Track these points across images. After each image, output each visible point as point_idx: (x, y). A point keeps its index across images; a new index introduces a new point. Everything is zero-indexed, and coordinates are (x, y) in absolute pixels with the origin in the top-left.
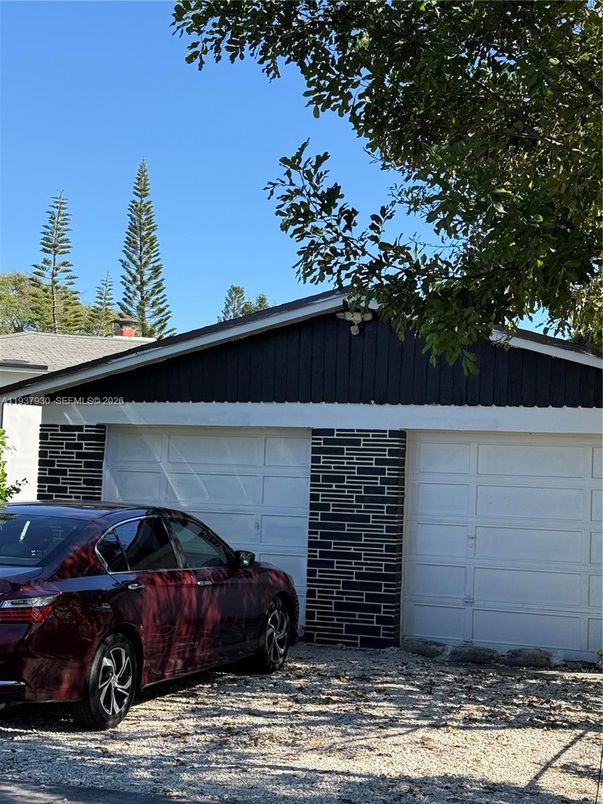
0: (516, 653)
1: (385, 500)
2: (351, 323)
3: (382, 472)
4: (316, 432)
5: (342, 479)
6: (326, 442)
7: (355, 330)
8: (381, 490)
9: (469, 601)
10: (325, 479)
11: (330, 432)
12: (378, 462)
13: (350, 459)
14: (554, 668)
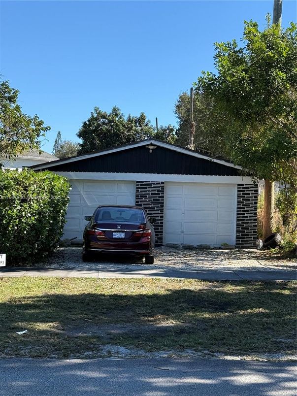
0: (201, 246)
1: (160, 203)
2: (149, 149)
3: (159, 194)
4: (137, 182)
5: (146, 197)
6: (141, 185)
7: (151, 151)
8: (159, 200)
9: (182, 232)
10: (141, 196)
11: (142, 182)
12: (157, 191)
13: (149, 190)
14: (212, 249)
